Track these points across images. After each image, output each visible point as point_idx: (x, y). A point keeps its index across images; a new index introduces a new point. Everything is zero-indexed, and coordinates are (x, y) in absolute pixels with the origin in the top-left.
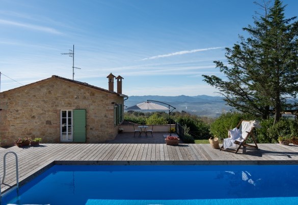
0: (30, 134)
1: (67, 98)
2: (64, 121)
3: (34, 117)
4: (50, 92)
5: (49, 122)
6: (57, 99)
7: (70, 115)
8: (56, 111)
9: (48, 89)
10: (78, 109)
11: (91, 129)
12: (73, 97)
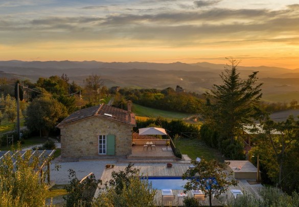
0: (80, 150)
1: (103, 128)
2: (101, 142)
3: (82, 140)
4: (92, 124)
5: (91, 143)
6: (97, 129)
7: (104, 138)
8: (96, 136)
9: (91, 122)
10: (110, 134)
11: (118, 147)
12: (106, 127)
